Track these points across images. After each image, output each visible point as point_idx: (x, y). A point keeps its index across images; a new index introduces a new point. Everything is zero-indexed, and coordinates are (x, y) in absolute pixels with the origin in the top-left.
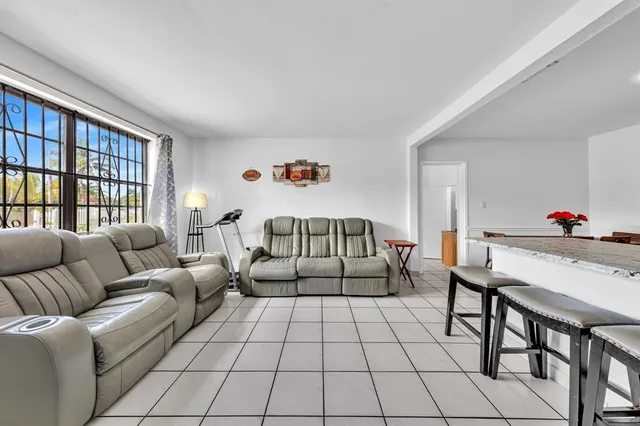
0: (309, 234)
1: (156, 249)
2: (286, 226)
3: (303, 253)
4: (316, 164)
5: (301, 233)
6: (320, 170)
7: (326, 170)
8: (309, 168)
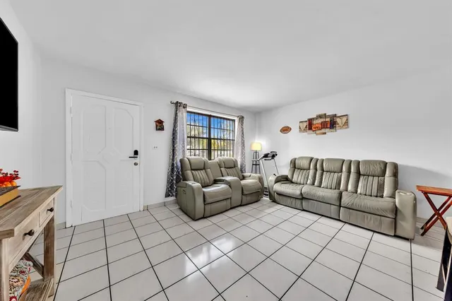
0: (323, 170)
1: (234, 169)
2: (305, 164)
3: (316, 184)
4: (335, 116)
5: (316, 169)
6: (338, 120)
7: (344, 119)
8: (328, 120)
